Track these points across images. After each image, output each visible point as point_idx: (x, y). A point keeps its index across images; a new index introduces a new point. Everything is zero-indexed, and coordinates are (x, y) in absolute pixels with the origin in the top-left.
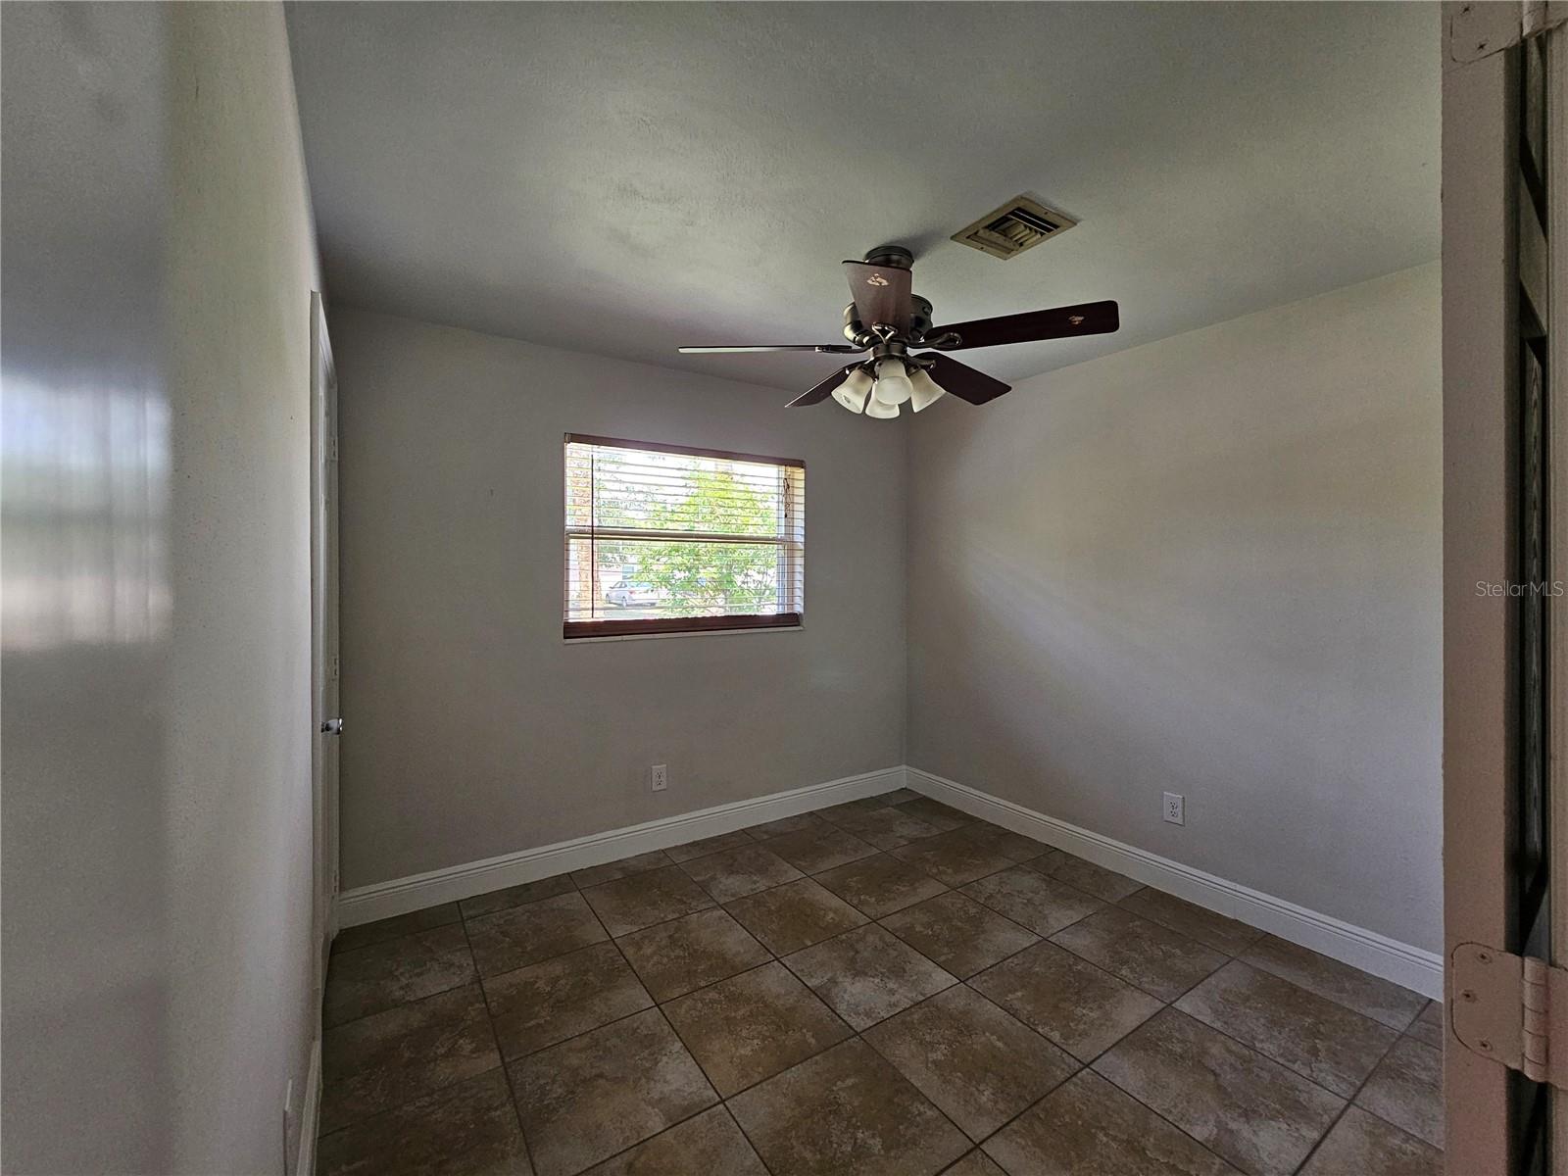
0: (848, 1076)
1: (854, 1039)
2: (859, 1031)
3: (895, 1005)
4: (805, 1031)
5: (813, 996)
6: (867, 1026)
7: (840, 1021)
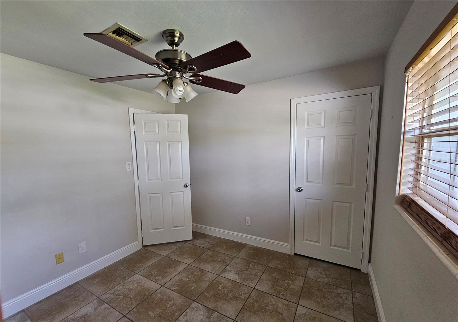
0: (193, 289)
1: (195, 299)
2: (194, 302)
3: (184, 316)
4: (210, 296)
5: (213, 309)
6: (192, 305)
7: (201, 303)
